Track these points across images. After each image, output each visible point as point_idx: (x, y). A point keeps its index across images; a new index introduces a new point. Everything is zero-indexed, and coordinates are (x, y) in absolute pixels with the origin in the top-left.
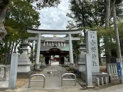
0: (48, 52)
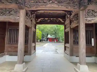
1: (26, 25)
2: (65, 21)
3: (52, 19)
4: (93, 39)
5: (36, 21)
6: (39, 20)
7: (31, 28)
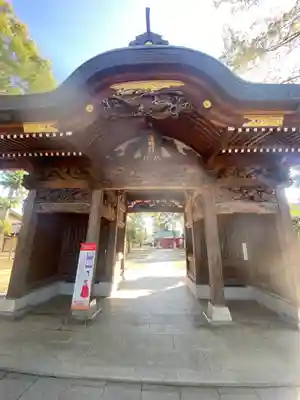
1: (102, 218)
2: (184, 206)
3: (158, 201)
4: (244, 245)
5: (127, 205)
6: (134, 203)
7: (115, 222)
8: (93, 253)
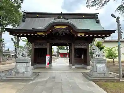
0: (43, 34)
4: (83, 55)
8: (49, 57)
